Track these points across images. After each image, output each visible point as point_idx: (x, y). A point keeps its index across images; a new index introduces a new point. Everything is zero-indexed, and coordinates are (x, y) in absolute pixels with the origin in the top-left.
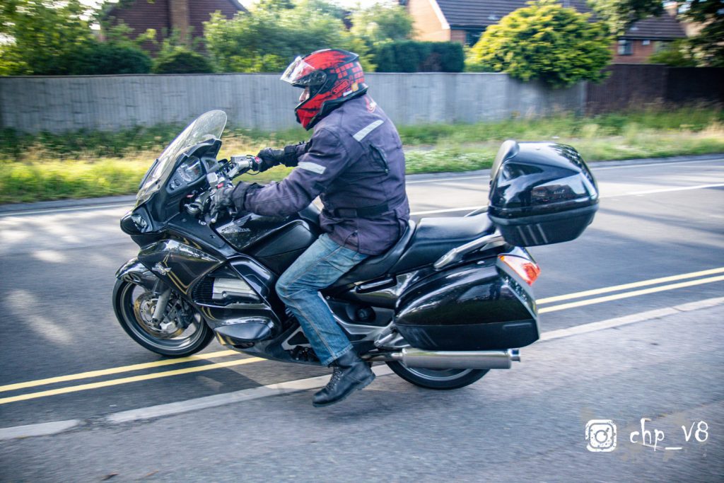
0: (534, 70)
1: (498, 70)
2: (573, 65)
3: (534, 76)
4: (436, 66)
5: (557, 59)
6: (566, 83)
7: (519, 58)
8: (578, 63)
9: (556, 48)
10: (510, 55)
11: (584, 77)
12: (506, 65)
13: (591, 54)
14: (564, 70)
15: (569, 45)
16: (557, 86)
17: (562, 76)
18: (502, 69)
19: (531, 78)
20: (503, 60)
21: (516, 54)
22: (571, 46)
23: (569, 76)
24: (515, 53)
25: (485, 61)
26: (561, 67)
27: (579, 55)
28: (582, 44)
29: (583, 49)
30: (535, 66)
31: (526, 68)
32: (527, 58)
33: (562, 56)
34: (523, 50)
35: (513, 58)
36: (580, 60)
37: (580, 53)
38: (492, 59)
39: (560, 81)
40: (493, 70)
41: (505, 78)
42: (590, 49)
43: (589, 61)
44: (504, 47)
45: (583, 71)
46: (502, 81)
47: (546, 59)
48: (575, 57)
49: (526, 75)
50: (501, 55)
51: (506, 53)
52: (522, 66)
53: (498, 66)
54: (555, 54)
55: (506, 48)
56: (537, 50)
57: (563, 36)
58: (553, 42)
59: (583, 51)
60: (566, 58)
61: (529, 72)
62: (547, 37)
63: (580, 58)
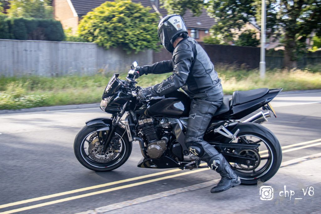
0: (113, 42)
1: (91, 41)
2: (138, 38)
3: (114, 45)
4: (42, 36)
5: (128, 35)
6: (135, 50)
7: (102, 33)
8: (141, 38)
9: (127, 27)
10: (97, 31)
11: (146, 47)
12: (95, 37)
13: (150, 32)
14: (132, 42)
15: (135, 26)
16: (129, 53)
17: (131, 46)
18: (93, 40)
19: (110, 47)
20: (93, 35)
22: (137, 27)
23: (136, 46)
24: (100, 30)
25: (82, 35)
26: (129, 39)
27: (142, 32)
29: (144, 29)
30: (113, 39)
31: (108, 41)
32: (109, 33)
33: (130, 33)
34: (106, 28)
35: (99, 33)
36: (142, 36)
37: (142, 31)
38: (87, 33)
39: (130, 49)
40: (88, 41)
41: (95, 46)
42: (150, 29)
43: (148, 37)
44: (94, 26)
45: (145, 43)
46: (93, 48)
47: (120, 34)
48: (138, 34)
49: (108, 45)
50: (92, 31)
51: (95, 30)
52: (105, 39)
53: (90, 38)
54: (126, 31)
55: (95, 26)
56: (115, 28)
57: (132, 20)
58: (125, 24)
59: (144, 30)
60: (133, 34)
61: (110, 42)
62: (120, 20)
63: (142, 34)
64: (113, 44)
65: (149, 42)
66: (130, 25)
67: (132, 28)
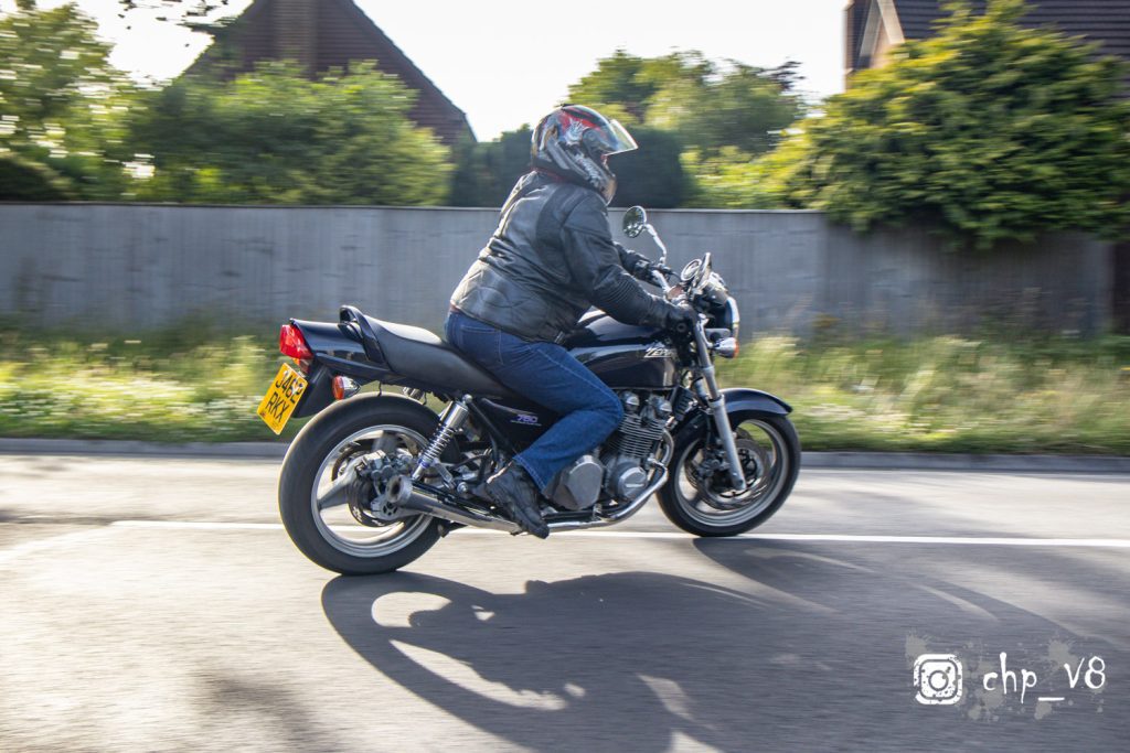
2: (991, 182)
3: (889, 217)
6: (972, 235)
7: (847, 169)
8: (1008, 177)
13: (1054, 152)
14: (960, 198)
15: (985, 128)
19: (874, 224)
20: (811, 176)
21: (843, 159)
22: (994, 132)
23: (978, 214)
24: (839, 156)
26: (947, 188)
27: (1011, 154)
28: (1023, 122)
29: (1027, 138)
30: (885, 189)
31: (867, 197)
32: (872, 167)
34: (860, 146)
35: (835, 169)
41: (814, 224)
43: (1046, 170)
45: (1025, 201)
49: (859, 216)
51: (818, 159)
52: (856, 191)
54: (934, 153)
57: (973, 107)
58: (937, 122)
59: (1026, 144)
60: (963, 164)
61: (873, 205)
62: (923, 108)
63: (1012, 162)
64: (885, 212)
65: (1050, 194)
66: (964, 128)
67: (976, 137)
